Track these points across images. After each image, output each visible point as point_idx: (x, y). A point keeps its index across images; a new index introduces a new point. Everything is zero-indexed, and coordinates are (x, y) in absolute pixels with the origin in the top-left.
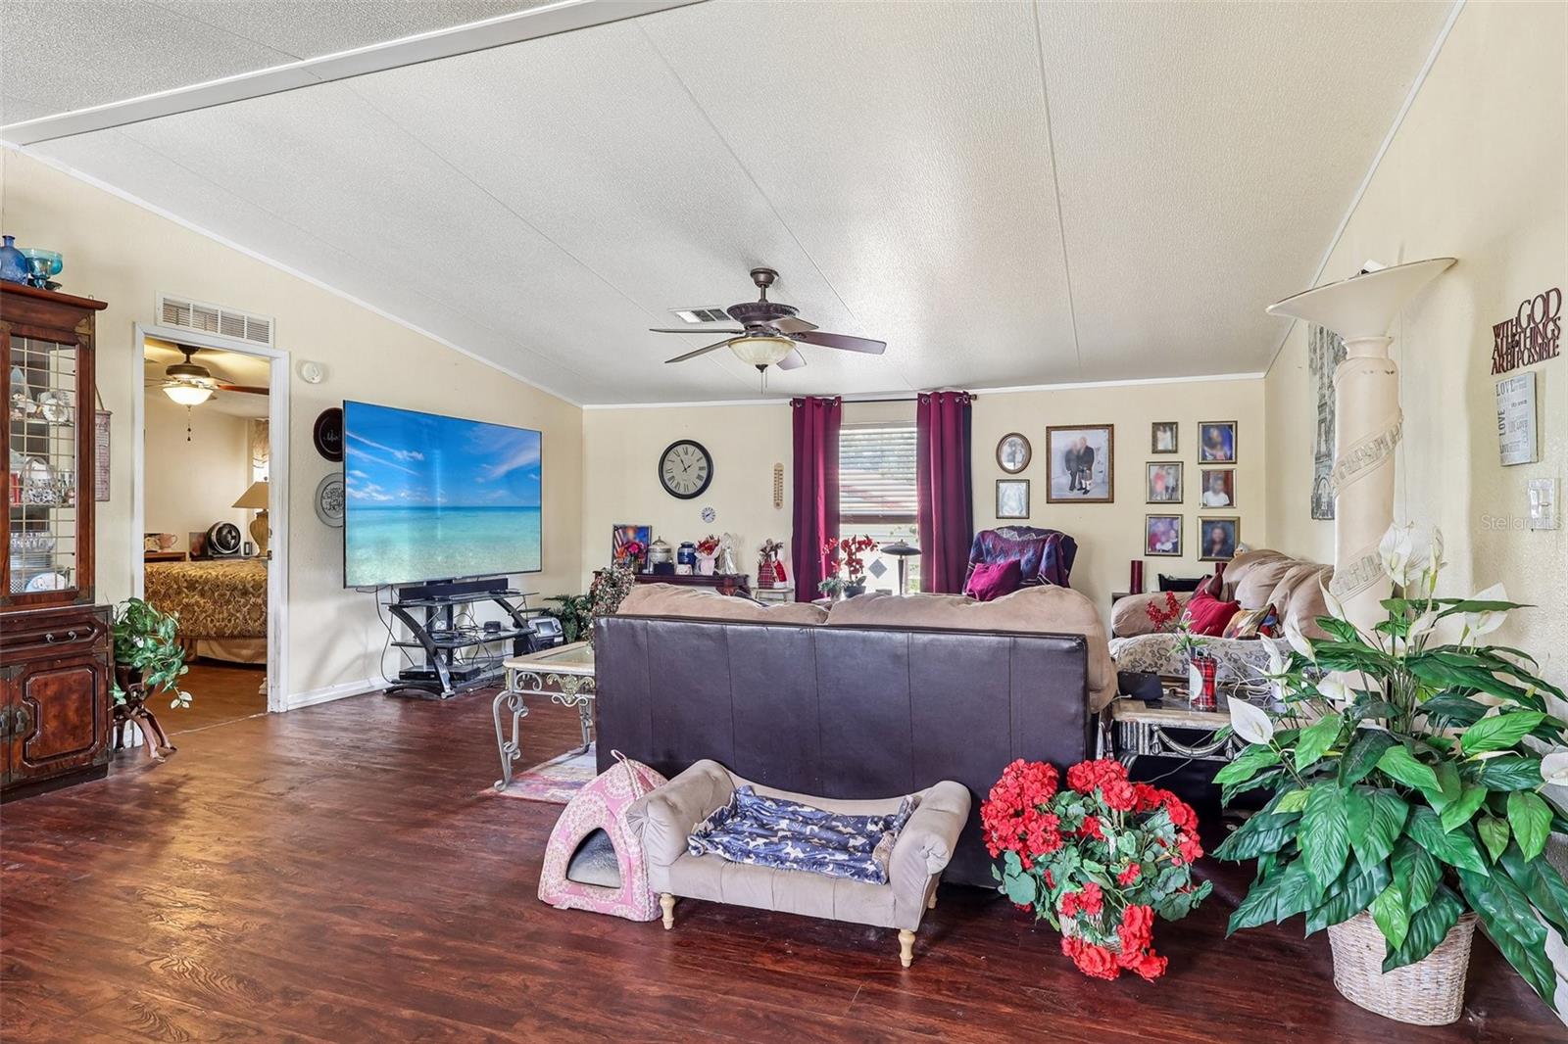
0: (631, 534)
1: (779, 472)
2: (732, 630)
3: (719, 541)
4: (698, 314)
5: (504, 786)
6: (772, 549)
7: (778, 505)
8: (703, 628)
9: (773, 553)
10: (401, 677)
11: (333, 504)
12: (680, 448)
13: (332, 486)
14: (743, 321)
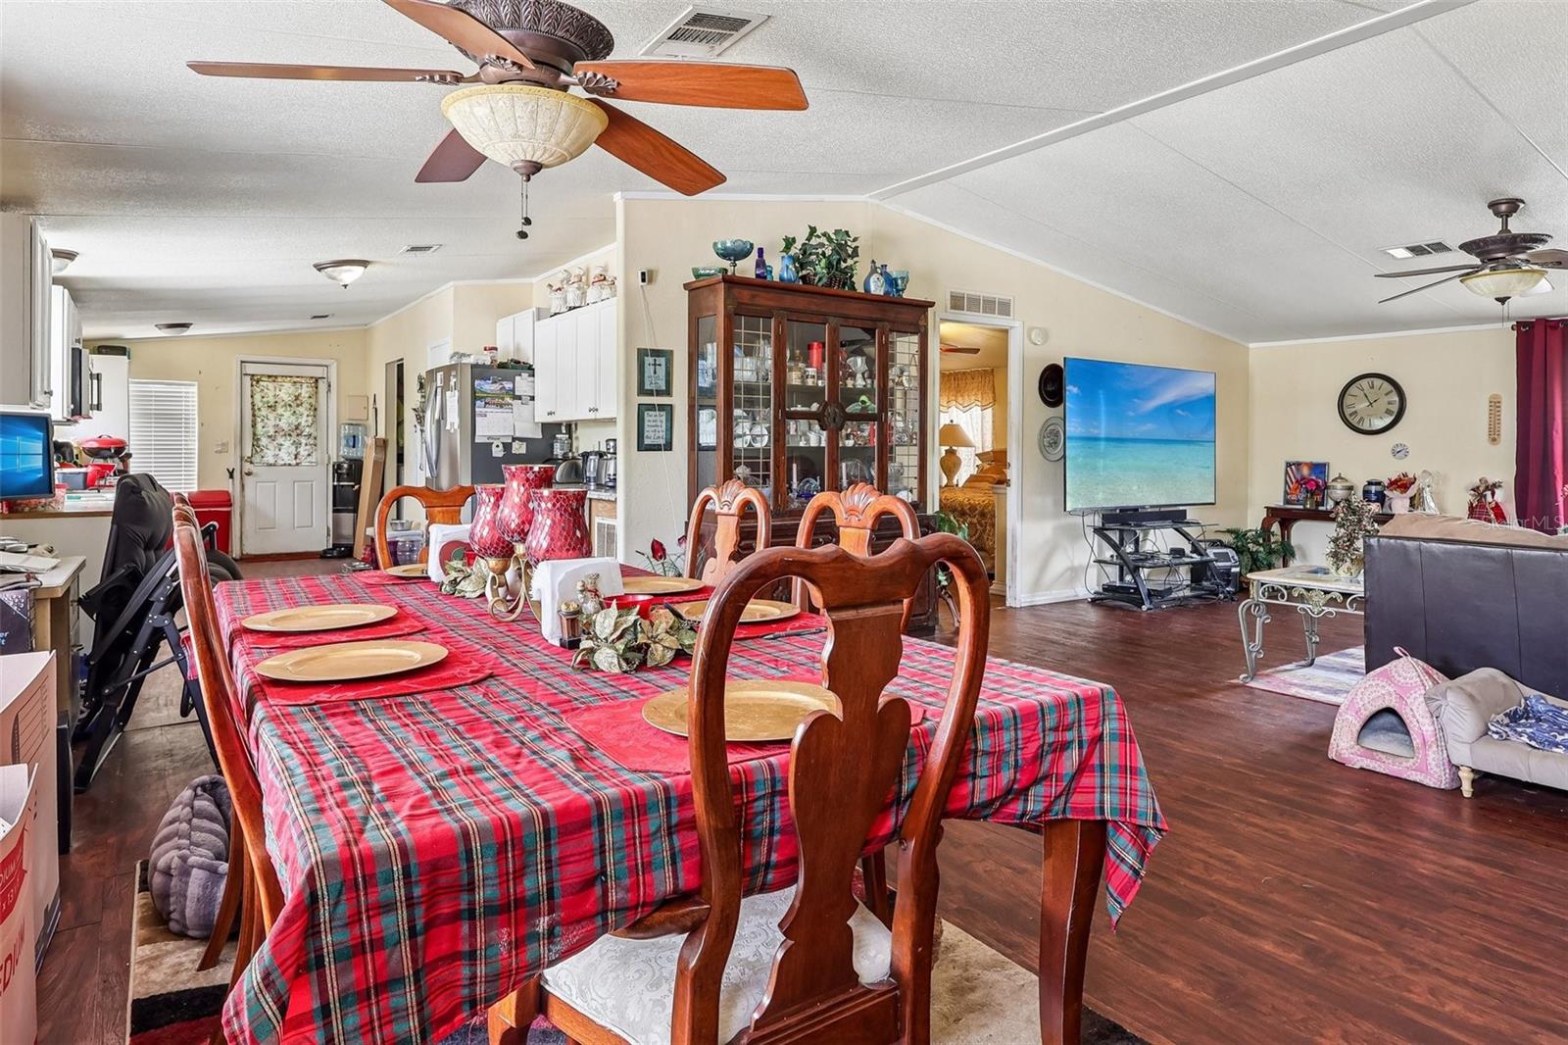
0: (1305, 471)
1: (1495, 405)
2: (1516, 554)
3: (1415, 479)
4: (1412, 249)
5: (1249, 679)
6: (1487, 489)
7: (1494, 440)
8: (1485, 552)
9: (1489, 493)
10: (1103, 589)
11: (1052, 440)
12: (1364, 383)
13: (1052, 427)
14: (1478, 255)
